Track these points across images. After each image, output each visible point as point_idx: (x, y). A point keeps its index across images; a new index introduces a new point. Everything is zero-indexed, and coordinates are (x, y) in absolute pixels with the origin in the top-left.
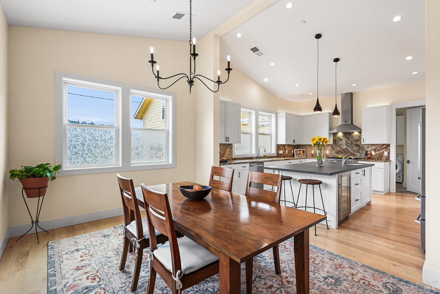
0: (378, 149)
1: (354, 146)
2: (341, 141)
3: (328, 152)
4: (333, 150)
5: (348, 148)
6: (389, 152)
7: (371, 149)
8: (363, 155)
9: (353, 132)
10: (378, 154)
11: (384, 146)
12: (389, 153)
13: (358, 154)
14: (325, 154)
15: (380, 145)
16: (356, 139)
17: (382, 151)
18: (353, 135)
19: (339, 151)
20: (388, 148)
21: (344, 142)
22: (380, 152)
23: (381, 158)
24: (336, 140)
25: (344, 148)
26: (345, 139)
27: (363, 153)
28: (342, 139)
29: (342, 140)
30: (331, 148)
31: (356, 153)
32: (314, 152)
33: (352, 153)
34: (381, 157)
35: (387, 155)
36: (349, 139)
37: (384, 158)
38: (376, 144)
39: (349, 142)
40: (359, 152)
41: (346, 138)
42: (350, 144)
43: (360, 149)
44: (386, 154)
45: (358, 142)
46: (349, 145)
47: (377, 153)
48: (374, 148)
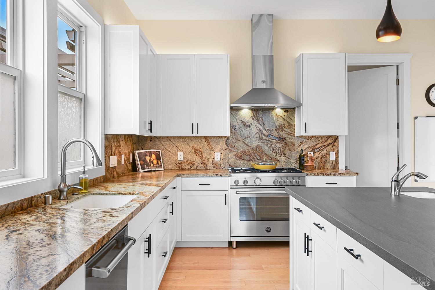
0: (318, 146)
1: (274, 141)
2: (248, 128)
3: (218, 156)
4: (231, 151)
5: (262, 144)
6: (338, 152)
7: (306, 146)
8: (292, 161)
9: (273, 109)
10: (318, 157)
11: (330, 141)
12: (337, 155)
13: (283, 158)
14: (211, 160)
15: (322, 137)
16: (278, 124)
17: (325, 151)
18: (272, 116)
19: (243, 153)
20: (336, 144)
21: (255, 130)
22: (323, 152)
23: (324, 166)
24: (237, 127)
25: (254, 145)
26: (256, 124)
27: (291, 156)
28: (249, 123)
29: (250, 126)
30: (225, 147)
31: (278, 157)
32: (184, 157)
33: (272, 156)
34: (325, 163)
35: (334, 159)
36: (264, 125)
37: (329, 166)
38: (315, 136)
39: (264, 132)
40: (284, 154)
41: (258, 120)
42: (266, 136)
43: (287, 148)
44: (332, 156)
45: (282, 131)
46: (264, 138)
47: (317, 154)
48: (311, 144)
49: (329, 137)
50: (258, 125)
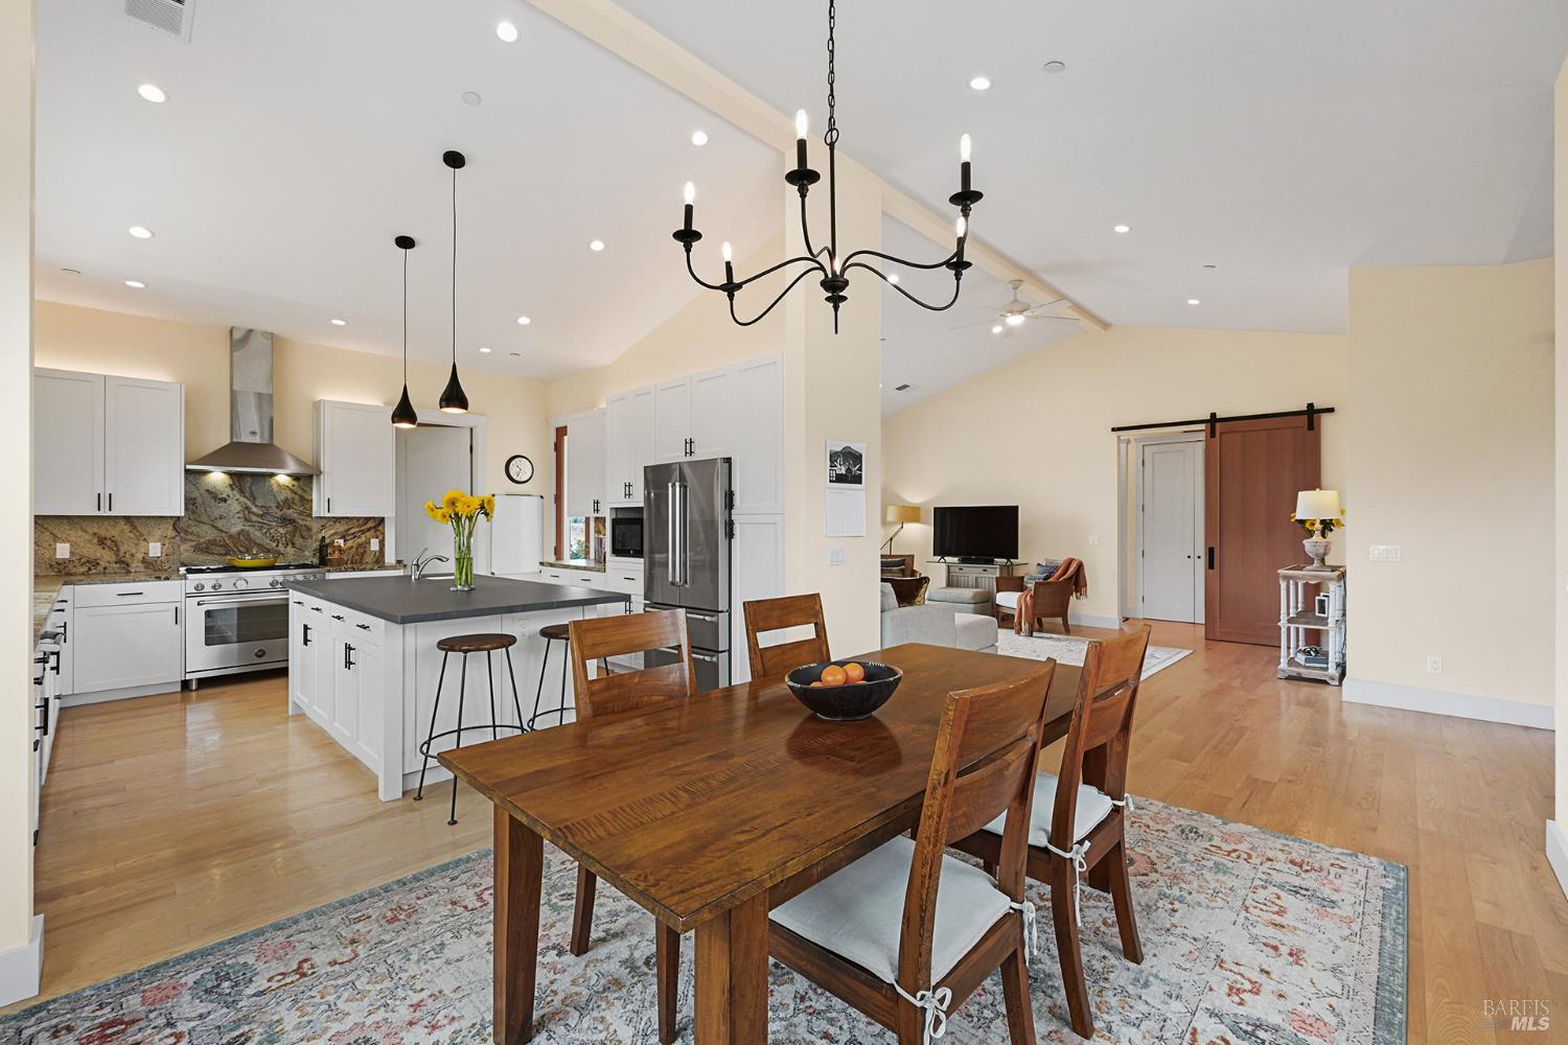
0: (352, 531)
1: (274, 524)
2: (223, 504)
3: (155, 549)
4: (184, 540)
5: (251, 530)
6: (383, 540)
7: (332, 532)
8: (306, 553)
9: (272, 475)
10: (352, 547)
11: (370, 524)
12: (382, 544)
13: (290, 550)
14: (140, 556)
15: (358, 519)
16: (281, 498)
17: (363, 538)
18: (271, 486)
19: (213, 542)
20: (380, 528)
21: (236, 507)
22: (359, 540)
23: (361, 559)
24: (199, 501)
25: (234, 530)
26: (238, 496)
27: (305, 546)
28: (225, 496)
29: (225, 500)
30: (171, 533)
31: (281, 548)
32: (71, 552)
33: (270, 547)
34: (363, 554)
35: (378, 549)
36: (254, 498)
37: (369, 559)
38: (347, 518)
39: (254, 509)
40: (293, 544)
41: (242, 492)
42: (258, 516)
43: (298, 534)
44: (374, 545)
45: (289, 508)
46: (254, 518)
47: (350, 543)
48: (341, 528)
49: (368, 519)
50: (242, 499)
